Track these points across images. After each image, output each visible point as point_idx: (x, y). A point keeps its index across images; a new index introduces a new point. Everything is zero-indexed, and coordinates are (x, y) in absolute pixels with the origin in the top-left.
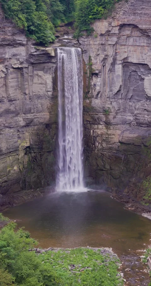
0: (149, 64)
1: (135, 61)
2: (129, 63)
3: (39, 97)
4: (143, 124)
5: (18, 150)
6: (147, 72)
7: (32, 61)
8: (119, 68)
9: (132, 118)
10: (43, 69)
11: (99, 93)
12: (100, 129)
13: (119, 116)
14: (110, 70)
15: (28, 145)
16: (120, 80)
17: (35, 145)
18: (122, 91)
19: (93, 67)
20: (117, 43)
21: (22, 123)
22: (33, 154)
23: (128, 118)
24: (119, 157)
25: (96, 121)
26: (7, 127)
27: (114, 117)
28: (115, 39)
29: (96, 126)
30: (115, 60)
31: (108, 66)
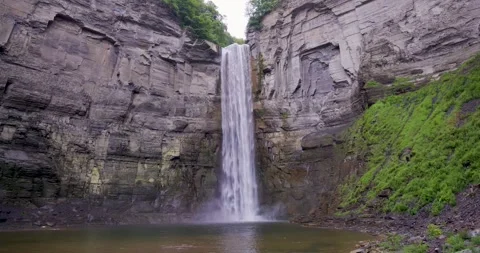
0: (331, 41)
1: (315, 45)
2: (308, 51)
3: (198, 100)
4: (334, 121)
5: (161, 159)
6: (330, 54)
7: (188, 55)
8: (296, 61)
9: (318, 119)
10: (204, 71)
11: (273, 92)
12: (277, 137)
13: (301, 118)
14: (286, 66)
15: (177, 154)
16: (299, 74)
17: (187, 155)
18: (302, 88)
19: (264, 63)
20: (290, 34)
21: (171, 127)
22: (184, 168)
23: (313, 118)
24: (302, 169)
25: (270, 128)
26: (148, 127)
27: (295, 120)
28: (288, 30)
29: (271, 134)
30: (290, 53)
31: (282, 62)
